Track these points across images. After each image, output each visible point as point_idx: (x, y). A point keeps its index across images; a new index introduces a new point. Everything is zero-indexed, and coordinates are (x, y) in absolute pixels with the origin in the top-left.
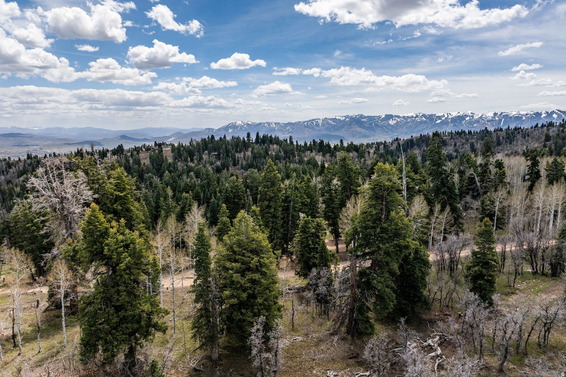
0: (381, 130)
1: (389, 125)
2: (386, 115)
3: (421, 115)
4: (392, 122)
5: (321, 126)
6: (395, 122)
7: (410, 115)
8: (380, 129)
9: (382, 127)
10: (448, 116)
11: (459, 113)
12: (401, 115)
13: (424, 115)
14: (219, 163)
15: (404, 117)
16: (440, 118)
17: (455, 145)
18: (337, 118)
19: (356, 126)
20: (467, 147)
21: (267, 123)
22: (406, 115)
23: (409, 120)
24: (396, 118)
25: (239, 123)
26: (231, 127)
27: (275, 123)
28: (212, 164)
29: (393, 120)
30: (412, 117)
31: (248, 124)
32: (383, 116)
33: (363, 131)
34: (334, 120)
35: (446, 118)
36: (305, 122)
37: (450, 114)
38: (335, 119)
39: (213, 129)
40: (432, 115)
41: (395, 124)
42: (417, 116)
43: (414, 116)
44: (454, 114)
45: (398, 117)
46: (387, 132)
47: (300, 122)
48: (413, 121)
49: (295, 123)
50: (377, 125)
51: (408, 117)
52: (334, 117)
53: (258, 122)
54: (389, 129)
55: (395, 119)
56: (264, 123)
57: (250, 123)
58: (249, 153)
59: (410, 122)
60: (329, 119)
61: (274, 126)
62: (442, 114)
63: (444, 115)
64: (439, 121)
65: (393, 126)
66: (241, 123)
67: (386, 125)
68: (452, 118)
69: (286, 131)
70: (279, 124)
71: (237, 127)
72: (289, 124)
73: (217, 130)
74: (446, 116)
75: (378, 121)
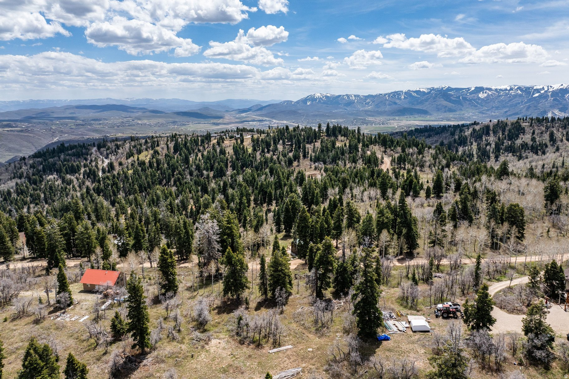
0: (470, 104)
1: (479, 98)
2: (476, 88)
3: (516, 88)
4: (482, 95)
5: (404, 99)
6: (486, 95)
7: (503, 87)
8: (468, 103)
9: (470, 100)
10: (548, 89)
11: (562, 85)
12: (493, 88)
13: (519, 88)
14: (291, 155)
15: (496, 90)
16: (538, 91)
17: (533, 133)
18: (421, 90)
19: (442, 99)
20: (546, 137)
21: (347, 95)
22: (499, 88)
23: (502, 93)
24: (487, 91)
25: (318, 95)
26: (309, 100)
27: (355, 96)
28: (284, 156)
29: (483, 93)
30: (506, 90)
31: (327, 97)
32: (473, 89)
33: (450, 105)
34: (417, 92)
35: (546, 91)
36: (387, 94)
37: (551, 87)
38: (419, 91)
39: (292, 102)
40: (529, 88)
41: (486, 98)
42: (511, 89)
43: (509, 88)
44: (556, 87)
45: (490, 89)
46: (476, 106)
47: (381, 94)
48: (507, 94)
49: (376, 96)
50: (464, 99)
51: (501, 90)
52: (418, 89)
53: (337, 94)
54: (477, 103)
55: (486, 93)
56: (344, 96)
57: (329, 95)
58: (318, 144)
59: (502, 96)
60: (412, 91)
61: (354, 98)
62: (541, 87)
63: (543, 88)
64: (537, 95)
65: (483, 99)
67: (475, 98)
68: (553, 92)
69: (366, 104)
70: (358, 96)
71: (316, 99)
72: (370, 96)
73: (296, 102)
74: (546, 89)
75: (466, 95)
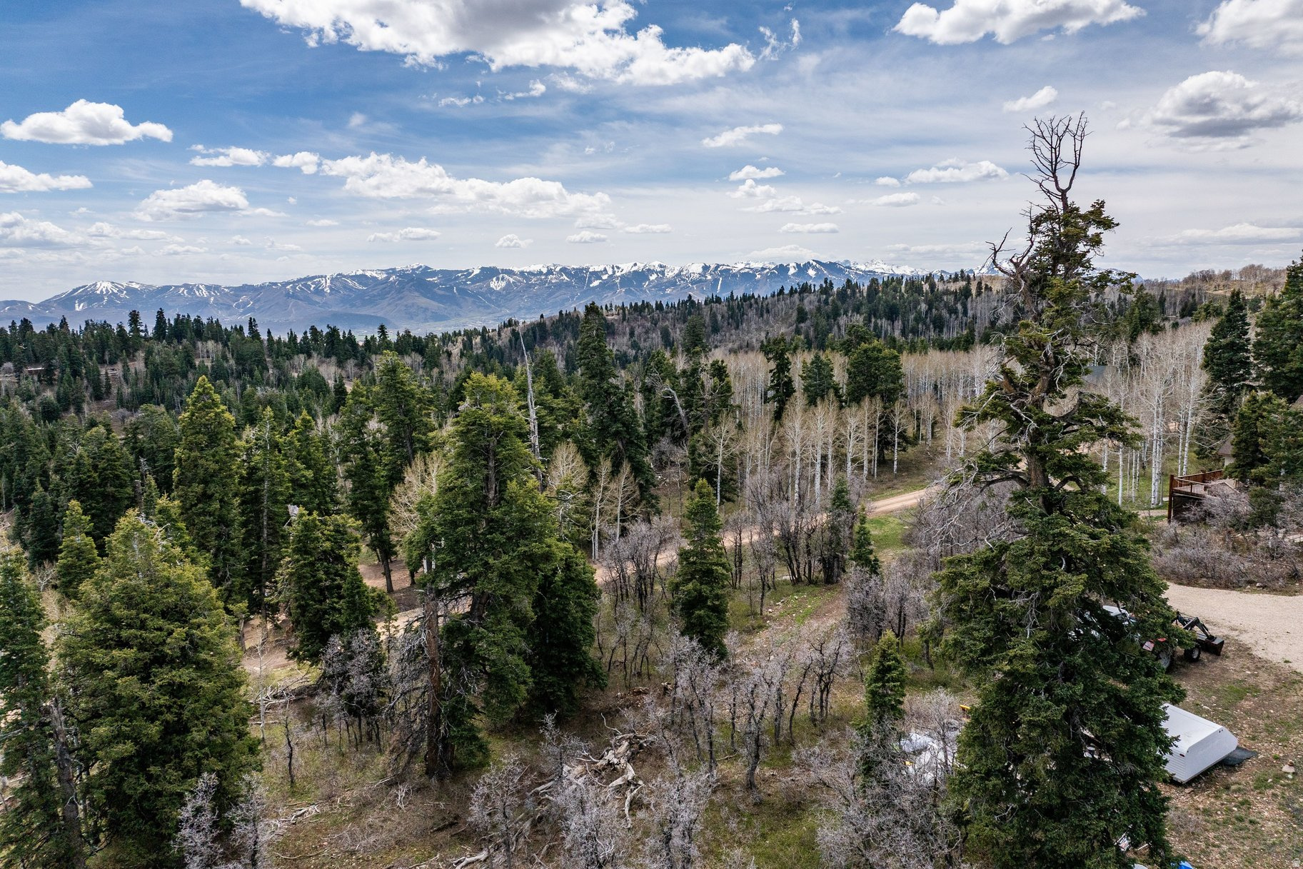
0: (474, 303)
1: (491, 291)
2: (483, 269)
3: (558, 269)
4: (496, 285)
5: (330, 294)
6: (503, 284)
7: (535, 268)
8: (470, 300)
9: (474, 295)
10: (614, 272)
11: (635, 265)
12: (516, 269)
13: (564, 270)
14: (49, 394)
15: (522, 273)
16: (597, 275)
17: (632, 334)
18: (368, 274)
19: (417, 294)
20: (656, 337)
21: (186, 286)
22: (527, 269)
23: (534, 280)
24: (506, 276)
25: (104, 286)
26: (81, 299)
27: (208, 288)
28: (27, 397)
29: (498, 279)
30: (540, 273)
31: (130, 291)
32: (477, 272)
33: (433, 305)
34: (361, 279)
35: (610, 276)
36: (288, 283)
37: (618, 268)
38: (364, 276)
39: (25, 304)
40: (580, 270)
41: (504, 289)
42: (550, 272)
43: (545, 271)
44: (627, 268)
45: (510, 273)
46: (487, 307)
47: (275, 284)
48: (543, 283)
49: (262, 287)
50: (463, 292)
51: (531, 273)
52: (360, 272)
53: (159, 283)
54: (489, 300)
55: (503, 279)
56: (177, 287)
57: (135, 286)
58: (138, 365)
59: (535, 285)
60: (347, 277)
61: (205, 293)
62: (601, 268)
63: (605, 270)
64: (596, 283)
65: (498, 292)
66: (109, 286)
67: (484, 290)
68: (622, 277)
69: (238, 306)
70: (217, 288)
71: (100, 298)
72: (245, 289)
73: (39, 305)
74: (610, 272)
75: (465, 283)
